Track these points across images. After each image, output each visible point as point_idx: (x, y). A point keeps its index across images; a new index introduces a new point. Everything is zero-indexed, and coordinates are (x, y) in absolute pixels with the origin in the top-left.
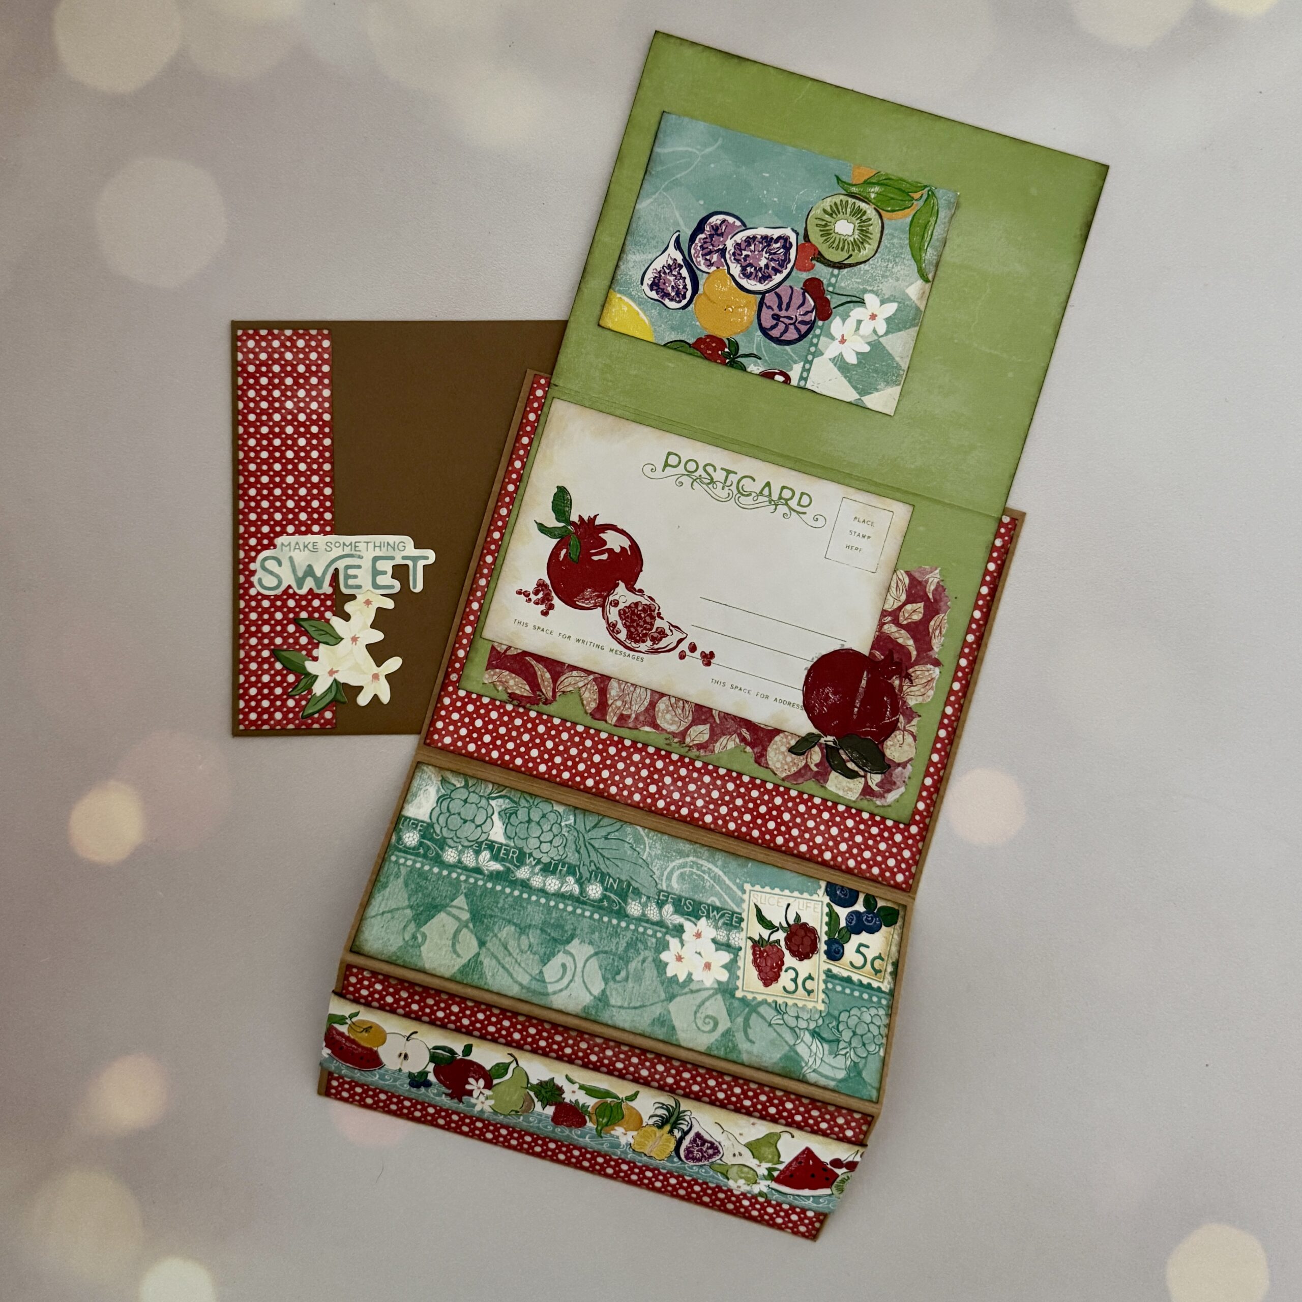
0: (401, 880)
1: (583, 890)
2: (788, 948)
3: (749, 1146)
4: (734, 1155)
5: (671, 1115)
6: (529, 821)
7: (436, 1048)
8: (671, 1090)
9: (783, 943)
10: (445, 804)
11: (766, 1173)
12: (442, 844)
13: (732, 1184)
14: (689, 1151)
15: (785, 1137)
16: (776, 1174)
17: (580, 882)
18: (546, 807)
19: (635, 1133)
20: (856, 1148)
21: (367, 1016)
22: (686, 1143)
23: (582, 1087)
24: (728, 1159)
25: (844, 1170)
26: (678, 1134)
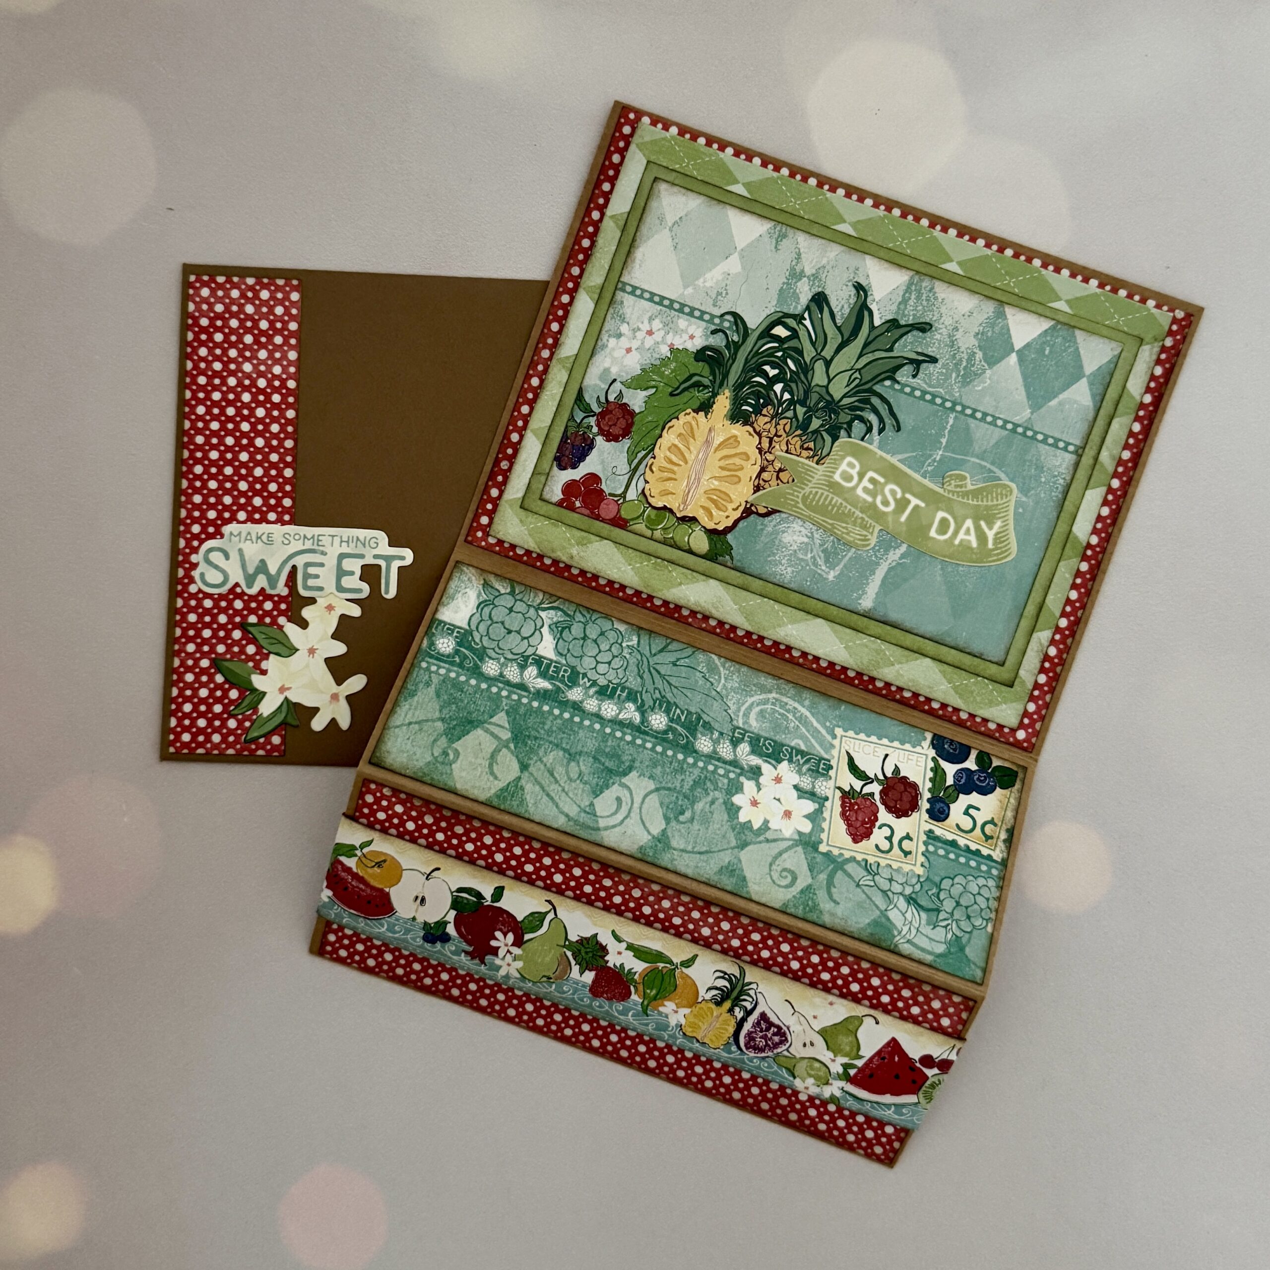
0: (431, 690)
1: (644, 720)
2: (884, 803)
3: (823, 1033)
4: (805, 1045)
5: (733, 987)
6: (585, 638)
7: (460, 890)
8: (736, 955)
9: (877, 797)
10: (487, 610)
11: (841, 1070)
12: (482, 654)
13: (798, 1084)
14: (750, 1037)
15: (868, 1022)
16: (852, 1072)
17: (641, 709)
18: (607, 625)
19: (687, 1011)
20: (953, 1042)
21: (384, 846)
22: (748, 1026)
23: (630, 947)
24: (797, 1050)
25: (936, 1071)
26: (739, 1013)
